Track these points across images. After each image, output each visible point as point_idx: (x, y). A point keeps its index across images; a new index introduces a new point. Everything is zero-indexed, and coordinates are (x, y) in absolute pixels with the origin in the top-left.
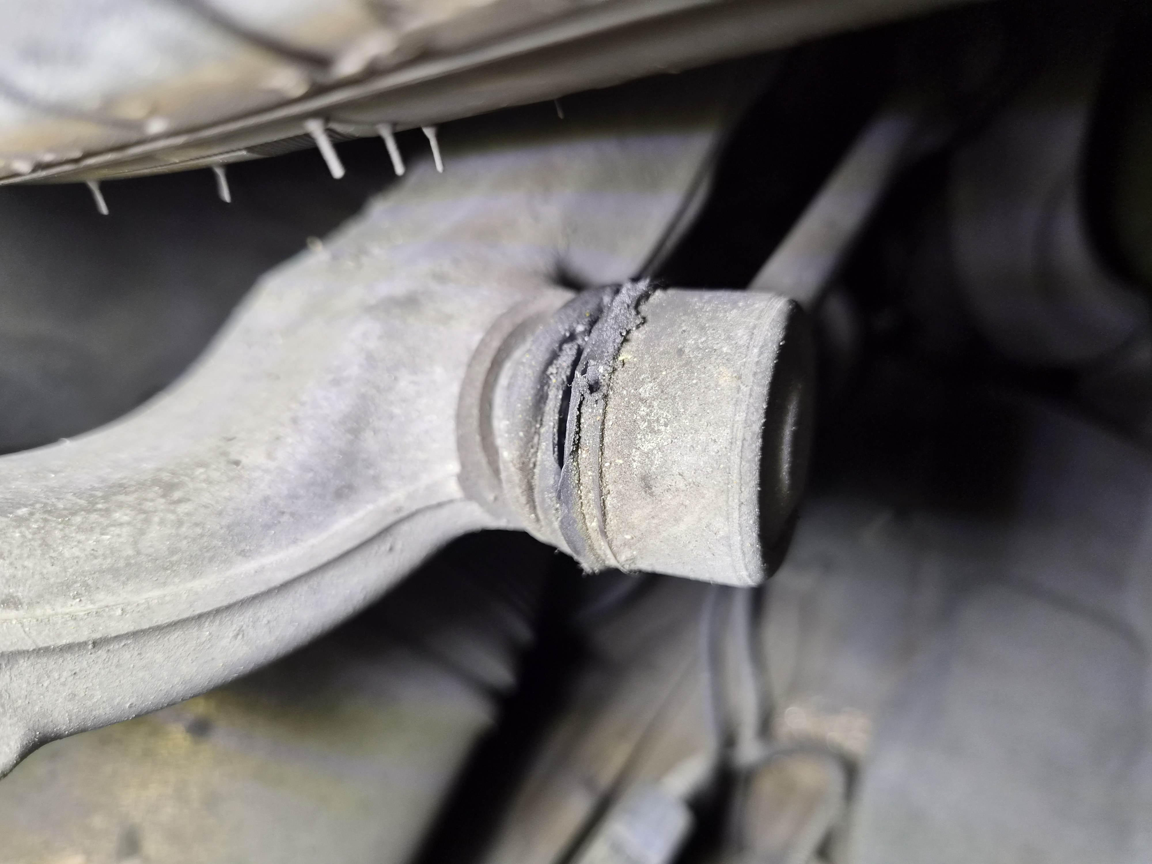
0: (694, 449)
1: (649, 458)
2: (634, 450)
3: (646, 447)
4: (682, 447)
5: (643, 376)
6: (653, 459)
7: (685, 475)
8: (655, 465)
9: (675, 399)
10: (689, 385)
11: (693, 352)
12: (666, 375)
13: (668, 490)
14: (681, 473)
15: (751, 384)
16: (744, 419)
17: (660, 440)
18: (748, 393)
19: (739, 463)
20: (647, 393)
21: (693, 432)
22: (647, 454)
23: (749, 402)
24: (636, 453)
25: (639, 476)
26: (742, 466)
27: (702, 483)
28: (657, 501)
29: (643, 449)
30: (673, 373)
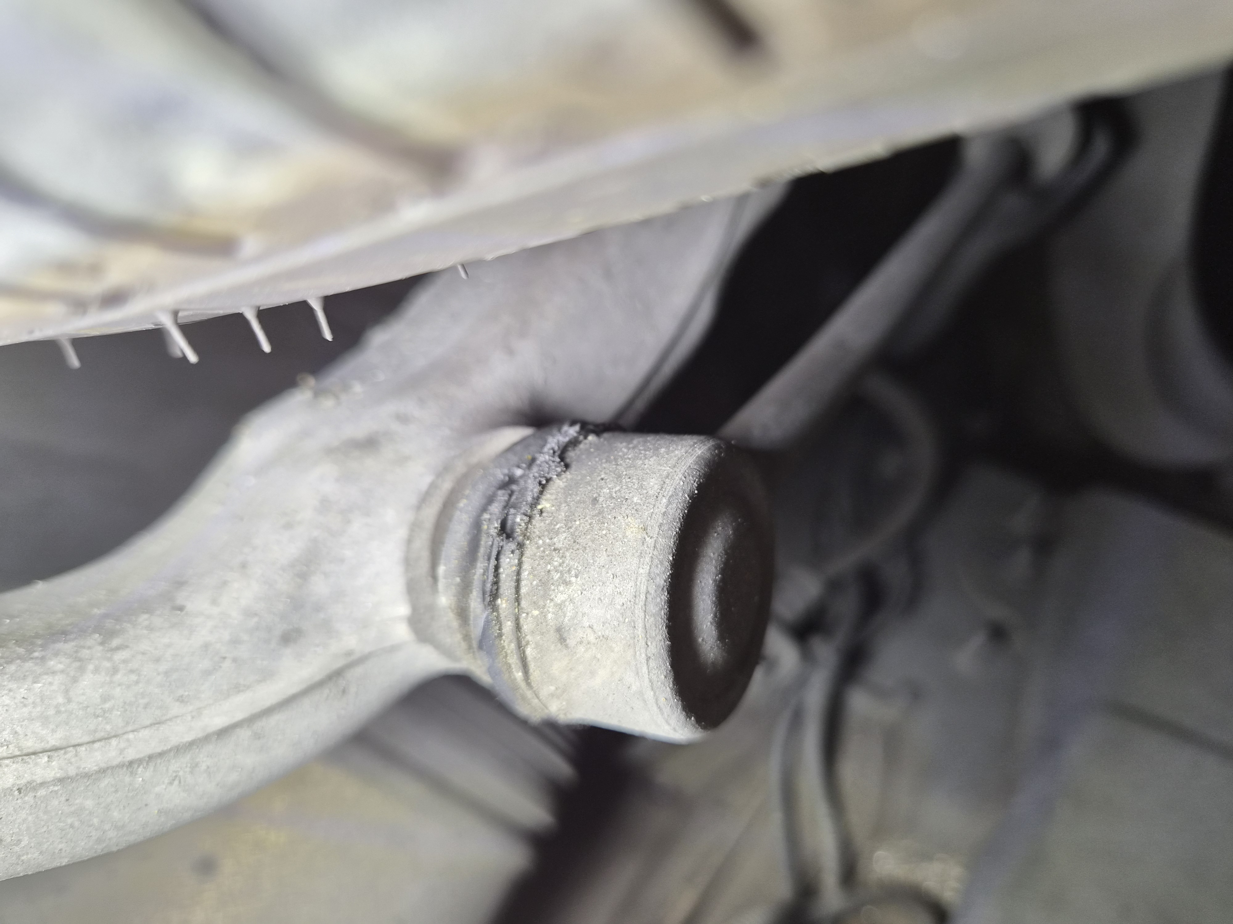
0: (602, 601)
1: (562, 610)
2: (548, 601)
3: (559, 598)
4: (592, 599)
5: (558, 526)
6: (565, 610)
7: (595, 627)
8: (568, 617)
9: (586, 549)
10: (599, 536)
11: (606, 501)
12: (580, 525)
13: (581, 642)
14: (591, 626)
15: (656, 535)
16: (647, 572)
17: (572, 591)
18: (653, 545)
19: (643, 617)
20: (561, 543)
21: (601, 584)
22: (560, 606)
23: (653, 554)
24: (551, 604)
25: (554, 627)
26: (646, 620)
27: (610, 636)
28: (572, 653)
29: (556, 600)
30: (586, 523)
